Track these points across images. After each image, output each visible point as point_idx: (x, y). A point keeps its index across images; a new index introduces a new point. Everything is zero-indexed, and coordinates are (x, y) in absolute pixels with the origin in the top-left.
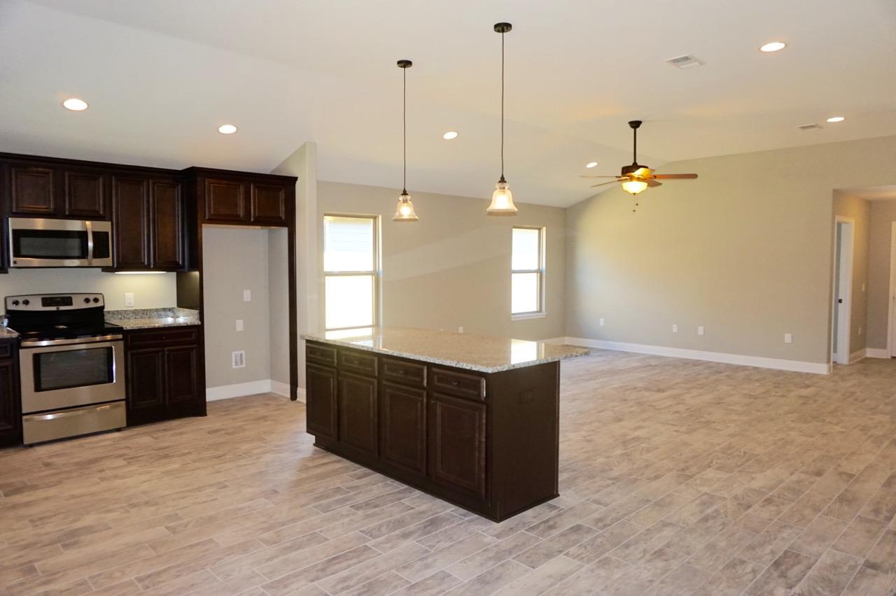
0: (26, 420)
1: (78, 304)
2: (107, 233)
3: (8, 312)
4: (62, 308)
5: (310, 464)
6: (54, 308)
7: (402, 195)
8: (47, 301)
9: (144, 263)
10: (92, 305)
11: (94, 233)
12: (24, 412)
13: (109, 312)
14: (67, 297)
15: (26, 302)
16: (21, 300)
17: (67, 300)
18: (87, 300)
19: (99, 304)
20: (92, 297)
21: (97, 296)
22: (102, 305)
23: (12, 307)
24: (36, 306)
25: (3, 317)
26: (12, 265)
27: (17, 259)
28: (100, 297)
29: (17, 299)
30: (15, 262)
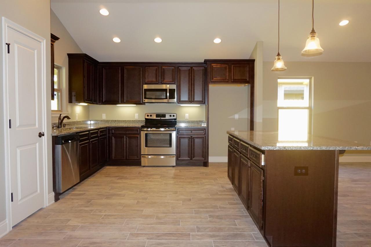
0: (143, 157)
1: (167, 117)
2: (175, 89)
3: (146, 119)
4: (162, 118)
5: (219, 193)
6: (159, 118)
7: (277, 56)
8: (157, 116)
10: (172, 118)
11: (170, 89)
12: (142, 154)
13: (178, 121)
14: (164, 114)
15: (151, 116)
16: (149, 115)
17: (164, 116)
18: (171, 116)
19: (174, 118)
21: (174, 115)
22: (176, 118)
23: (147, 117)
24: (154, 117)
25: (144, 121)
26: (144, 102)
27: (145, 99)
28: (175, 115)
29: (148, 114)
30: (144, 101)
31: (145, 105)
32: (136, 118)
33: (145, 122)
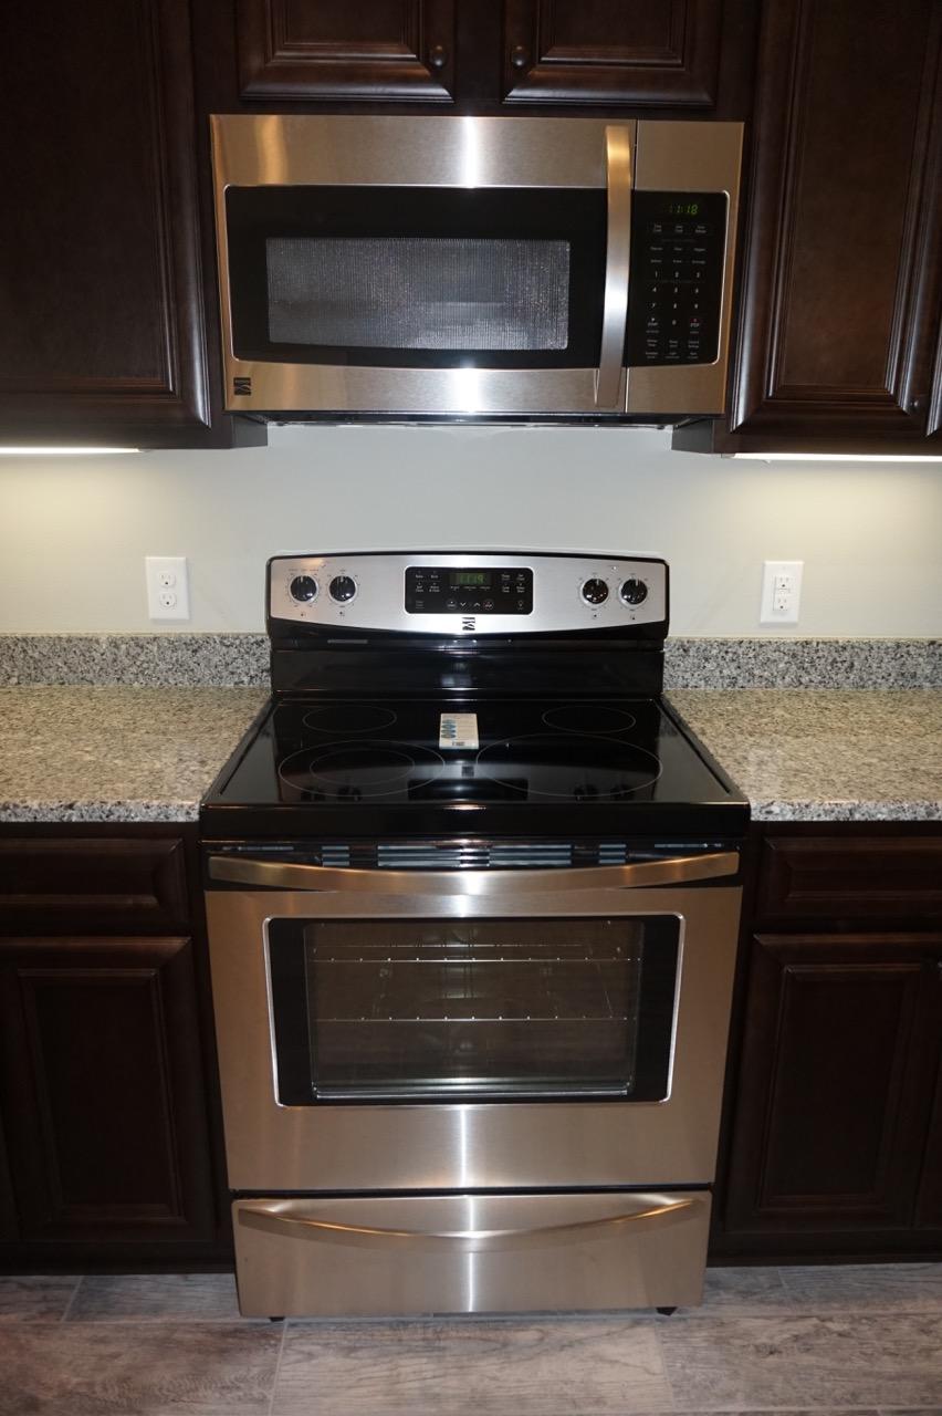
1: (557, 607)
2: (719, 202)
3: (279, 625)
4: (489, 623)
6: (452, 624)
8: (428, 589)
9: (894, 399)
10: (615, 613)
11: (643, 205)
13: (685, 648)
14: (513, 572)
15: (342, 585)
16: (321, 575)
17: (510, 590)
18: (596, 591)
19: (647, 613)
20: (615, 578)
21: (641, 573)
22: (657, 615)
23: (290, 607)
24: (384, 607)
25: (259, 643)
26: (236, 403)
27: (246, 368)
28: (651, 578)
29: (311, 568)
30: (243, 387)
31: (263, 441)
32: (156, 611)
33: (266, 661)
